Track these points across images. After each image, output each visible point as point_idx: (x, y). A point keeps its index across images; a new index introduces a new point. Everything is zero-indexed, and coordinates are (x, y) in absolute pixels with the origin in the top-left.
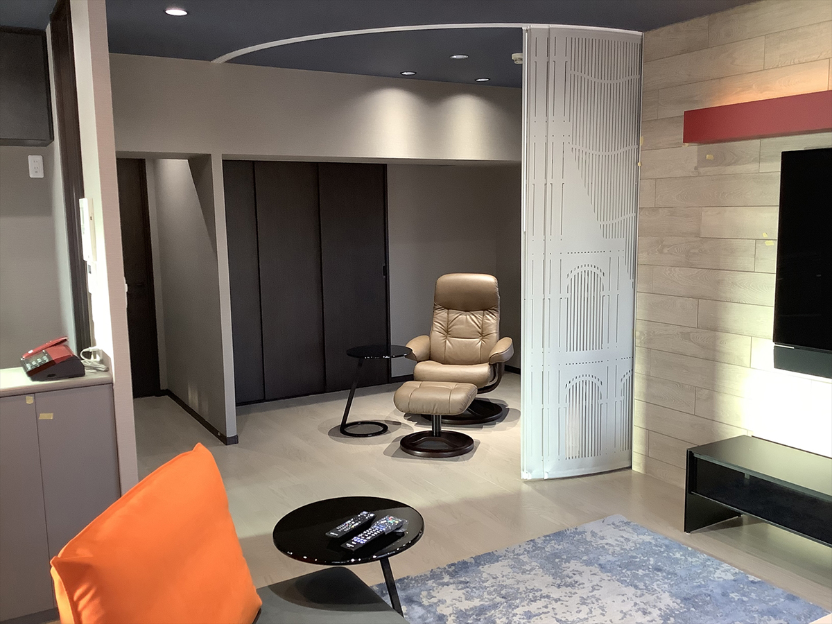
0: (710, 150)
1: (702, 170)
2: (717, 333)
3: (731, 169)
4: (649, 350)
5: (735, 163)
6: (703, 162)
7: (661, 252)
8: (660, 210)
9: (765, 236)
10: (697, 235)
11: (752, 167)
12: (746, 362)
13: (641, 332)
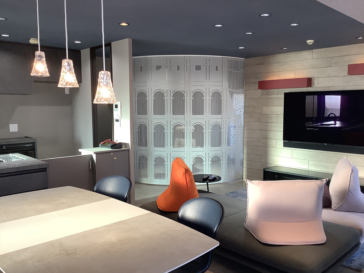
0: (264, 91)
1: (262, 96)
2: (267, 140)
3: (270, 96)
4: (248, 146)
5: (271, 95)
6: (262, 94)
7: (251, 118)
8: (251, 107)
9: (280, 114)
10: (261, 113)
11: (276, 96)
12: (275, 146)
13: (246, 141)
